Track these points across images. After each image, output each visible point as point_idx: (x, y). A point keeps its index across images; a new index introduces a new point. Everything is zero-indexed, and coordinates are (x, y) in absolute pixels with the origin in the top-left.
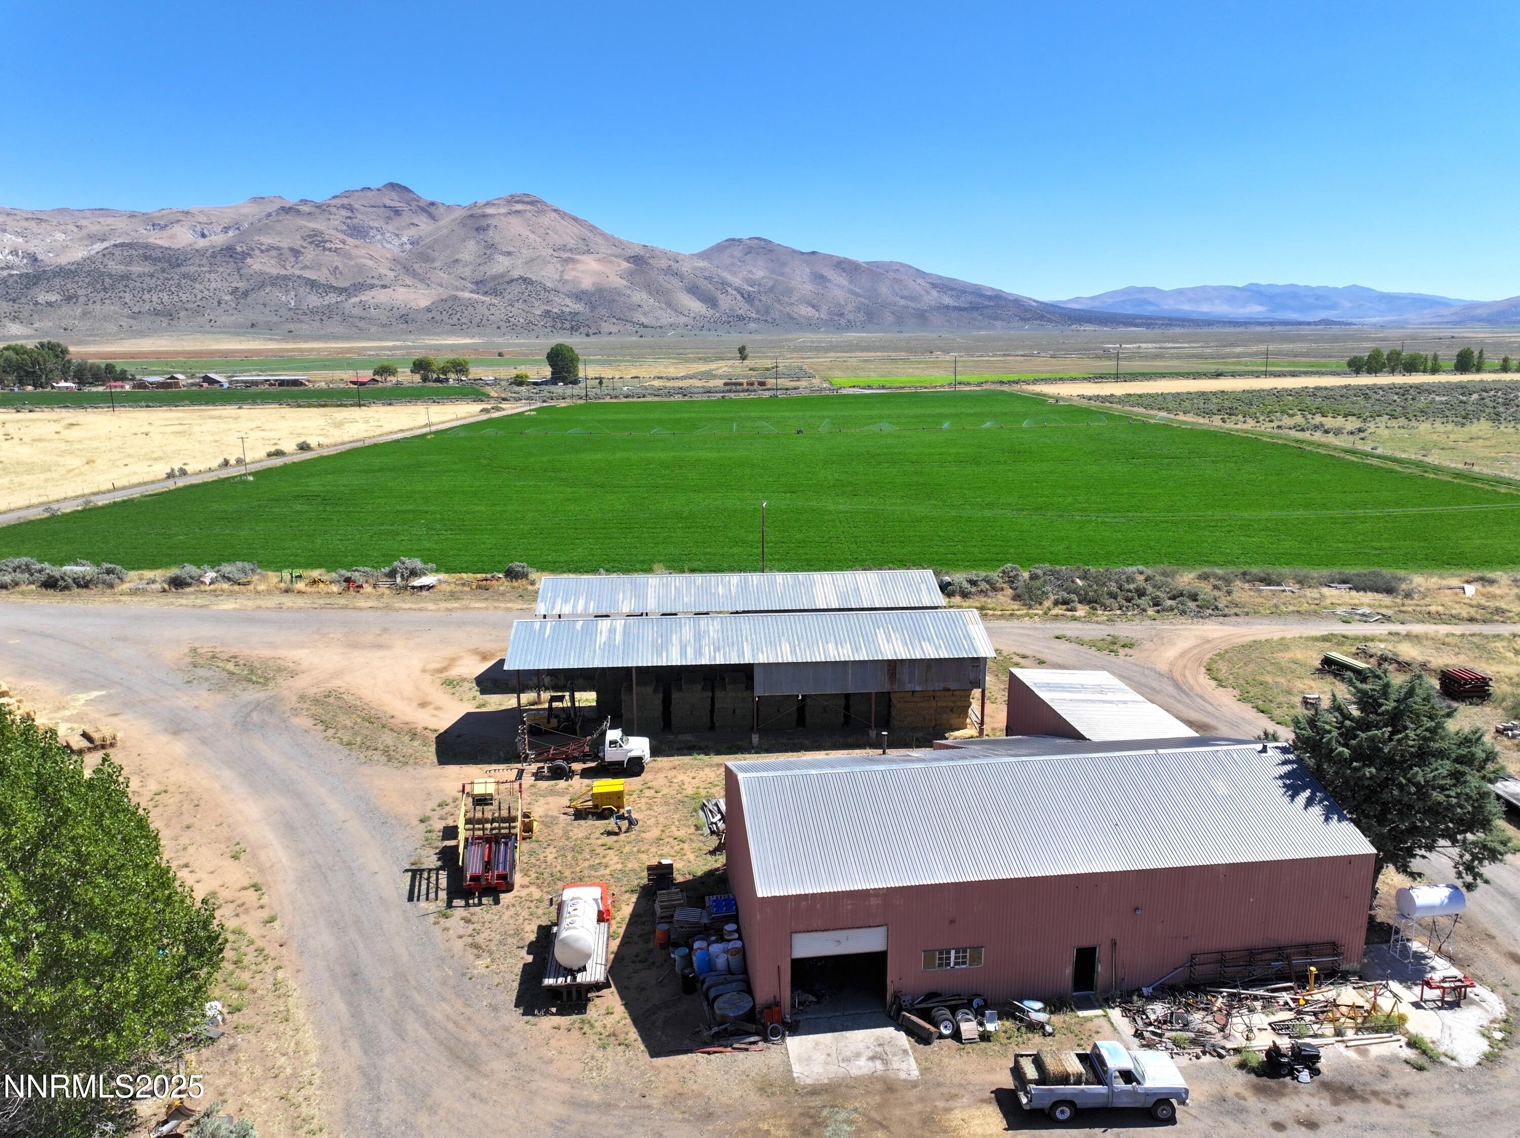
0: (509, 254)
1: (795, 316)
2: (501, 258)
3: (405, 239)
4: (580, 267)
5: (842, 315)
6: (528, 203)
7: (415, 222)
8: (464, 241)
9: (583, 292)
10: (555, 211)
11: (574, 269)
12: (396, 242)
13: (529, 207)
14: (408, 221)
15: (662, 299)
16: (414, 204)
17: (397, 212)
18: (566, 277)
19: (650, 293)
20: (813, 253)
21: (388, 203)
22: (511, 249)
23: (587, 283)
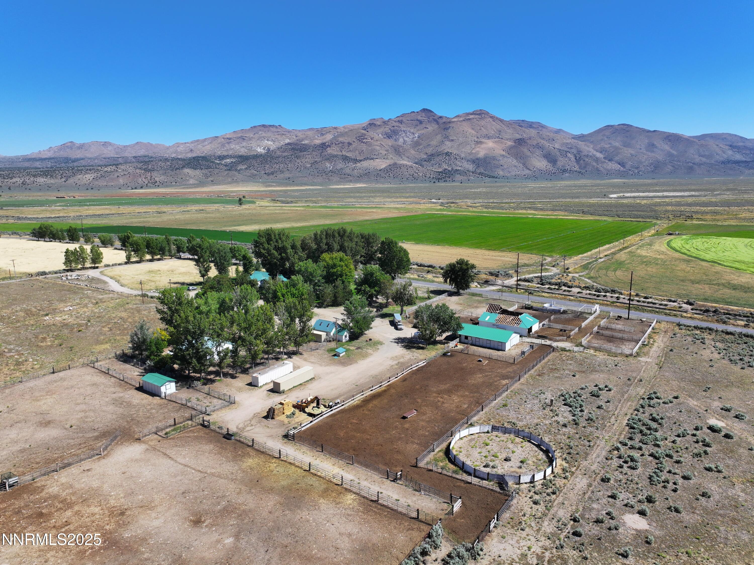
0: (452, 140)
1: (601, 169)
2: (448, 143)
3: (416, 135)
4: (483, 146)
5: (637, 168)
6: (477, 114)
7: (427, 127)
8: (437, 135)
9: (477, 159)
10: (491, 117)
11: (479, 147)
12: (412, 136)
13: (477, 116)
14: (424, 126)
15: (522, 161)
16: (431, 118)
17: (421, 122)
18: (474, 151)
19: (516, 158)
20: (654, 131)
21: (419, 118)
22: (455, 138)
23: (481, 154)
